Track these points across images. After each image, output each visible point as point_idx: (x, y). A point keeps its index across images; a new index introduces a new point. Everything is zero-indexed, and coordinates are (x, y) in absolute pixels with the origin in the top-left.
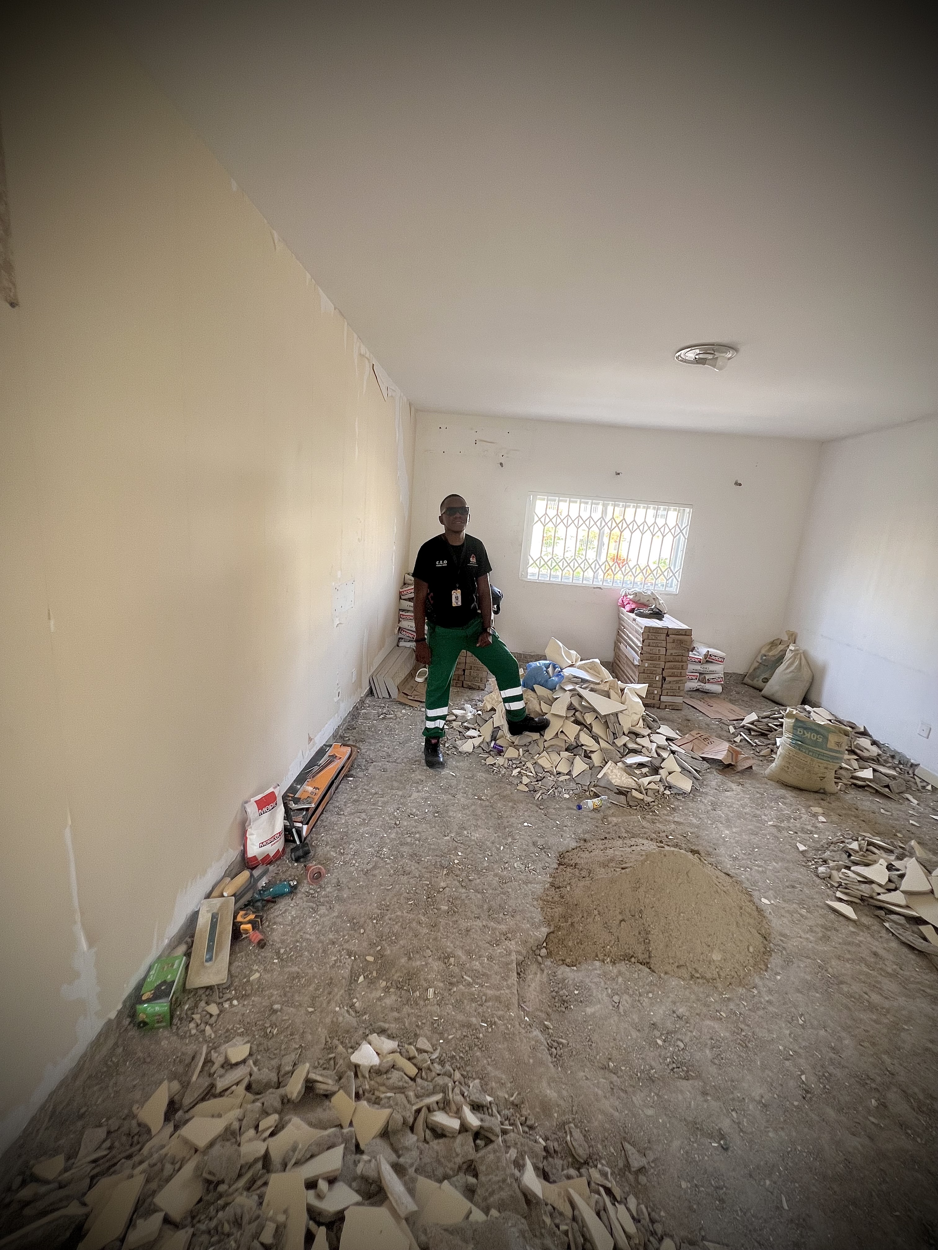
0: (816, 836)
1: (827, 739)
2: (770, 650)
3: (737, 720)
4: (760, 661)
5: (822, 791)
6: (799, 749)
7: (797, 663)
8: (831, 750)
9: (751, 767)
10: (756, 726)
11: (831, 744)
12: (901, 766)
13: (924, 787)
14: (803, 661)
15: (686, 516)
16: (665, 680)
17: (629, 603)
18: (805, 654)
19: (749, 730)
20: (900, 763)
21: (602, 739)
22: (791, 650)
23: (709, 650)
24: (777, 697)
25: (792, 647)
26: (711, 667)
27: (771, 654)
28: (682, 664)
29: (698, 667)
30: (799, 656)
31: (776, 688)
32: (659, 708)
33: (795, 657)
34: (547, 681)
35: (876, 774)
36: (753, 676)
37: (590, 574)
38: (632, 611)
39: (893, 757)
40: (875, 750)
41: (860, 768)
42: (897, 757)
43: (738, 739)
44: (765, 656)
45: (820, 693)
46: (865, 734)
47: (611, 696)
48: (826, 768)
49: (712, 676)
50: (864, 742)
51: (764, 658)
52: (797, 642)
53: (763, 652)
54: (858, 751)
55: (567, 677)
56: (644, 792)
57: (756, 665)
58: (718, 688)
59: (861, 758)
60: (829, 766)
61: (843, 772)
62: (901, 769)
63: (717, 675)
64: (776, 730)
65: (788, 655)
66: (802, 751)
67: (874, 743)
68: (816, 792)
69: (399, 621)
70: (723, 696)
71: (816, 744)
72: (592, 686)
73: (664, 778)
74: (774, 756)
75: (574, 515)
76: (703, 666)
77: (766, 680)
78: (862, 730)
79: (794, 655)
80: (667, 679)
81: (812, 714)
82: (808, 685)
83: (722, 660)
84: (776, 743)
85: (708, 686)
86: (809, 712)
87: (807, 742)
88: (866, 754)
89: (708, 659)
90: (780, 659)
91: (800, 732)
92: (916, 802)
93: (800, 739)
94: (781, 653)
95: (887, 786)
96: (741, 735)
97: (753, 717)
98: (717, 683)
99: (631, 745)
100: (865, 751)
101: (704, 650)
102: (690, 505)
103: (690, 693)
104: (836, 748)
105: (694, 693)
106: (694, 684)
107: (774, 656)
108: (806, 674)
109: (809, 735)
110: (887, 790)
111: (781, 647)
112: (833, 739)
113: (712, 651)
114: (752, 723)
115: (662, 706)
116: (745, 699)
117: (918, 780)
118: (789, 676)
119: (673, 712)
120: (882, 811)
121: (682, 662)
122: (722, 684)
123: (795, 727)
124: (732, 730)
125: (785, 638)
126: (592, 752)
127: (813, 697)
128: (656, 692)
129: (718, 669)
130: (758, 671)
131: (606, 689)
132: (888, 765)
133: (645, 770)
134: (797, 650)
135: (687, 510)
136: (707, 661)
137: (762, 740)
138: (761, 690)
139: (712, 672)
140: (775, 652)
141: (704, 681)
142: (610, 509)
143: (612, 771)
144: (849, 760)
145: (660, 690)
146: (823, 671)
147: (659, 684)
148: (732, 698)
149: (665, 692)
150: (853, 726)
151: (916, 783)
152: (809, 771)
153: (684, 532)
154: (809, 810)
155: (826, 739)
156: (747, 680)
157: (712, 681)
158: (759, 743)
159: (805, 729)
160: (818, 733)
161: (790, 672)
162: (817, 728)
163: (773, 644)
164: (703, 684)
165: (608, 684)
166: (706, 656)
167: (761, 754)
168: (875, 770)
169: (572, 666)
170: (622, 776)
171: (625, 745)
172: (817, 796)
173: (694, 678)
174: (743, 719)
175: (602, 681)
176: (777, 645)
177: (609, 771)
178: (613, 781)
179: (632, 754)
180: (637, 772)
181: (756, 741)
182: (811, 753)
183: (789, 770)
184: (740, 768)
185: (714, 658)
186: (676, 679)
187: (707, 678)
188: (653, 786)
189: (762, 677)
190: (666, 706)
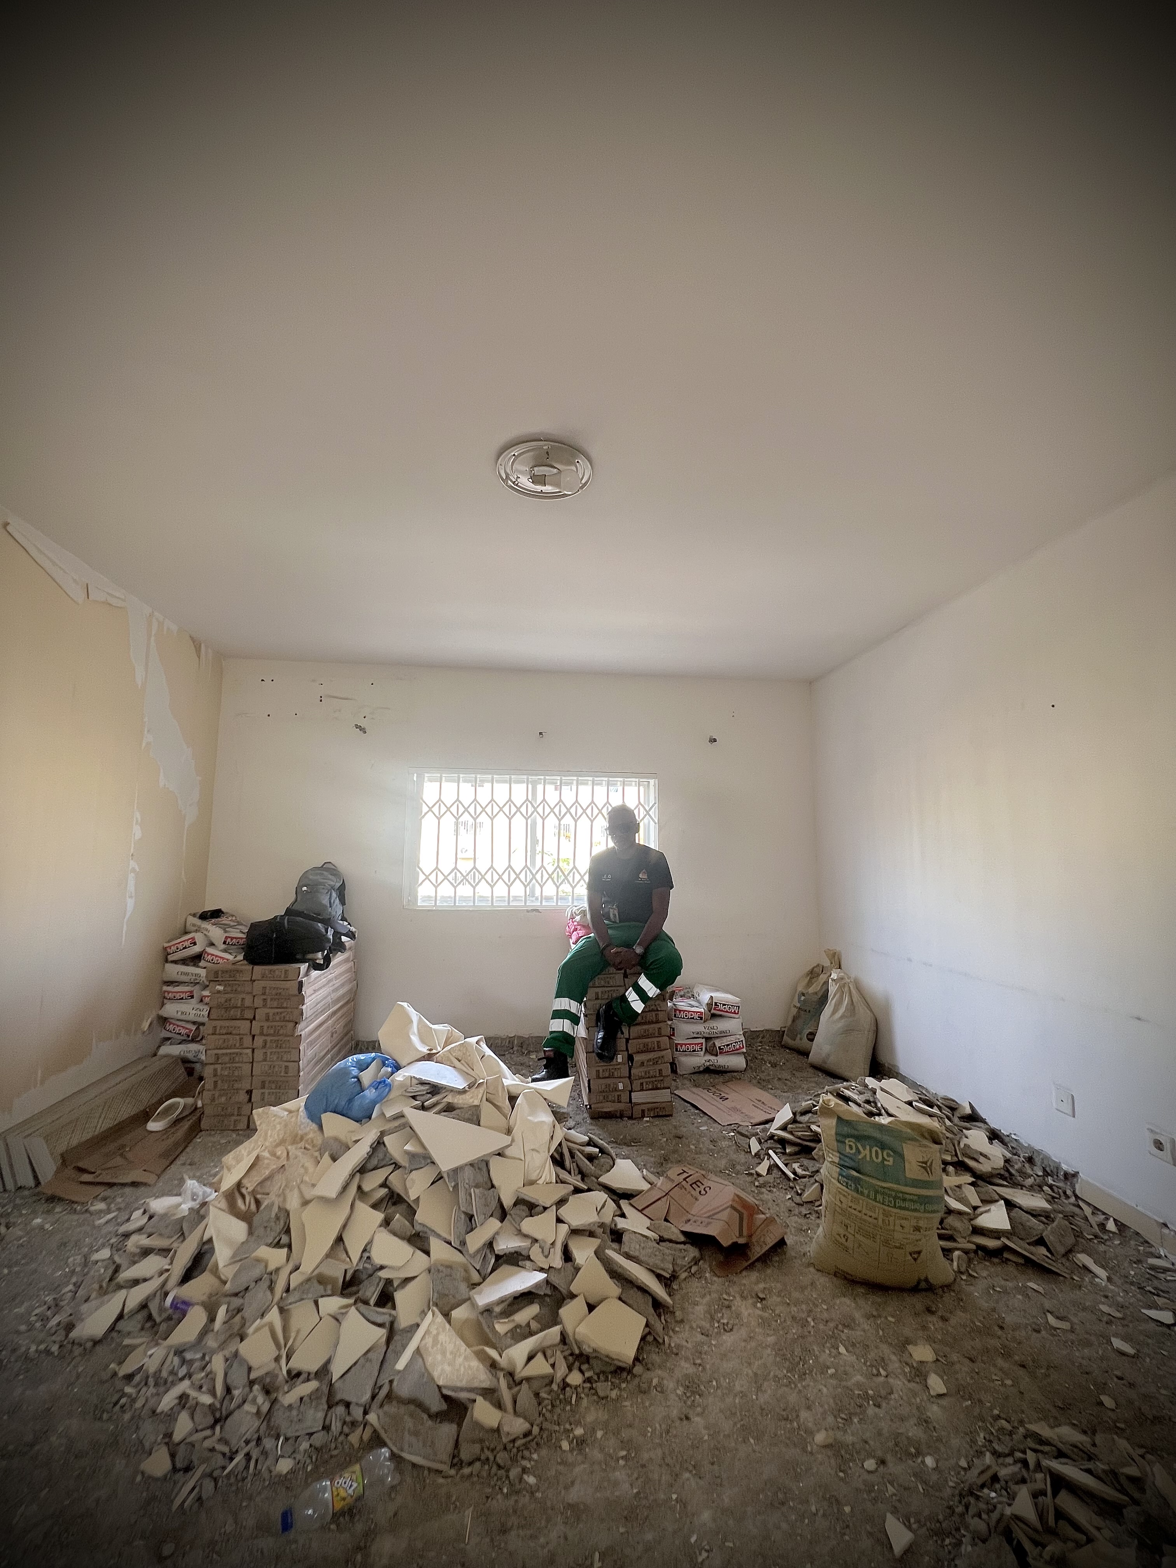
1: (902, 1156)
2: (809, 984)
3: (764, 1122)
4: (798, 1005)
5: (923, 1285)
6: (857, 1191)
7: (846, 1001)
8: (916, 1183)
9: (782, 1243)
10: (791, 1133)
11: (913, 1170)
12: (1050, 1180)
13: (1102, 1226)
14: (856, 996)
15: (653, 790)
16: (633, 1060)
17: (576, 930)
18: (857, 984)
19: (782, 1142)
20: (1046, 1173)
21: (438, 1236)
22: (833, 980)
23: (712, 994)
24: (831, 1065)
25: (834, 976)
26: (721, 1025)
27: (811, 990)
29: (700, 1028)
30: (846, 989)
31: (827, 1048)
32: (631, 1118)
33: (841, 989)
34: (352, 1100)
35: (1016, 1212)
36: (792, 1032)
39: (1030, 1160)
40: (997, 1154)
41: (982, 1201)
42: (1037, 1160)
43: (763, 1169)
44: (803, 995)
45: (892, 1049)
46: (973, 1118)
48: (917, 1229)
49: (726, 1041)
50: (976, 1138)
51: (803, 998)
52: (842, 966)
53: (800, 989)
54: (971, 1163)
55: (401, 1085)
57: (794, 1011)
58: (737, 1062)
59: (980, 1179)
60: (921, 1223)
61: (951, 1220)
62: (1051, 1187)
63: (731, 1039)
65: (833, 989)
66: (862, 1194)
67: (994, 1136)
68: (913, 1291)
69: (163, 1004)
70: (749, 1074)
71: (884, 1173)
72: (449, 1099)
73: (569, 1330)
75: (484, 799)
76: (707, 1025)
77: (811, 1037)
78: (968, 1111)
79: (840, 987)
80: (637, 1058)
81: (879, 1094)
82: (871, 1036)
83: (733, 1011)
85: (722, 1061)
86: (874, 1092)
87: (867, 1168)
88: (985, 1167)
89: (714, 1012)
90: (823, 999)
91: (851, 1145)
92: (1102, 1273)
93: (852, 1164)
94: (823, 988)
95: (1041, 1242)
96: (769, 1157)
97: (785, 1114)
98: (735, 1052)
99: (506, 1244)
100: (982, 1159)
101: (705, 997)
102: (653, 775)
103: (695, 1077)
104: (924, 1177)
105: (701, 1076)
106: (701, 1060)
107: (816, 993)
108: (864, 1017)
109: (867, 1154)
110: (1043, 1250)
111: (823, 978)
112: (913, 1155)
113: (719, 996)
114: (784, 1128)
115: (637, 1112)
116: (785, 1075)
117: (1088, 1211)
118: (840, 1025)
119: (657, 1122)
120: (1051, 1319)
121: (657, 1022)
122: (744, 1053)
123: (841, 1138)
124: (755, 1146)
125: (826, 963)
126: (403, 1284)
127: (883, 1058)
128: (621, 1086)
129: (732, 1026)
130: (799, 1022)
131: (476, 1103)
132: (1030, 1181)
133: (525, 1316)
134: (842, 979)
135: (652, 782)
136: (712, 1015)
137: (806, 1162)
138: (806, 1056)
139: (724, 1034)
140: (816, 987)
141: (714, 1052)
143: (435, 1341)
144: (959, 1187)
145: (627, 1081)
146: (887, 1008)
147: (624, 1070)
148: (762, 1076)
149: (636, 1084)
150: (953, 1105)
151: (1086, 1219)
152: (886, 1243)
153: (652, 814)
155: (899, 1156)
156: (786, 1039)
157: (726, 1049)
158: (800, 1171)
159: (859, 1138)
160: (883, 1146)
161: (842, 1017)
162: (877, 1135)
163: (813, 974)
164: (712, 1058)
165: (481, 1090)
166: (709, 1005)
167: (804, 1197)
168: (1010, 1205)
169: (429, 1057)
170: (457, 1352)
171: (490, 1245)
172: (918, 1302)
173: (697, 1048)
174: (773, 1121)
175: (474, 1084)
176: (818, 975)
177: (429, 1341)
178: (436, 1374)
179: (505, 1269)
180: (502, 1327)
181: (795, 1166)
182: (879, 1197)
183: (849, 1244)
184: (758, 1251)
185: (722, 1008)
186: (651, 1055)
187: (718, 1044)
188: (540, 1367)
189: (807, 1031)
190: (643, 1111)
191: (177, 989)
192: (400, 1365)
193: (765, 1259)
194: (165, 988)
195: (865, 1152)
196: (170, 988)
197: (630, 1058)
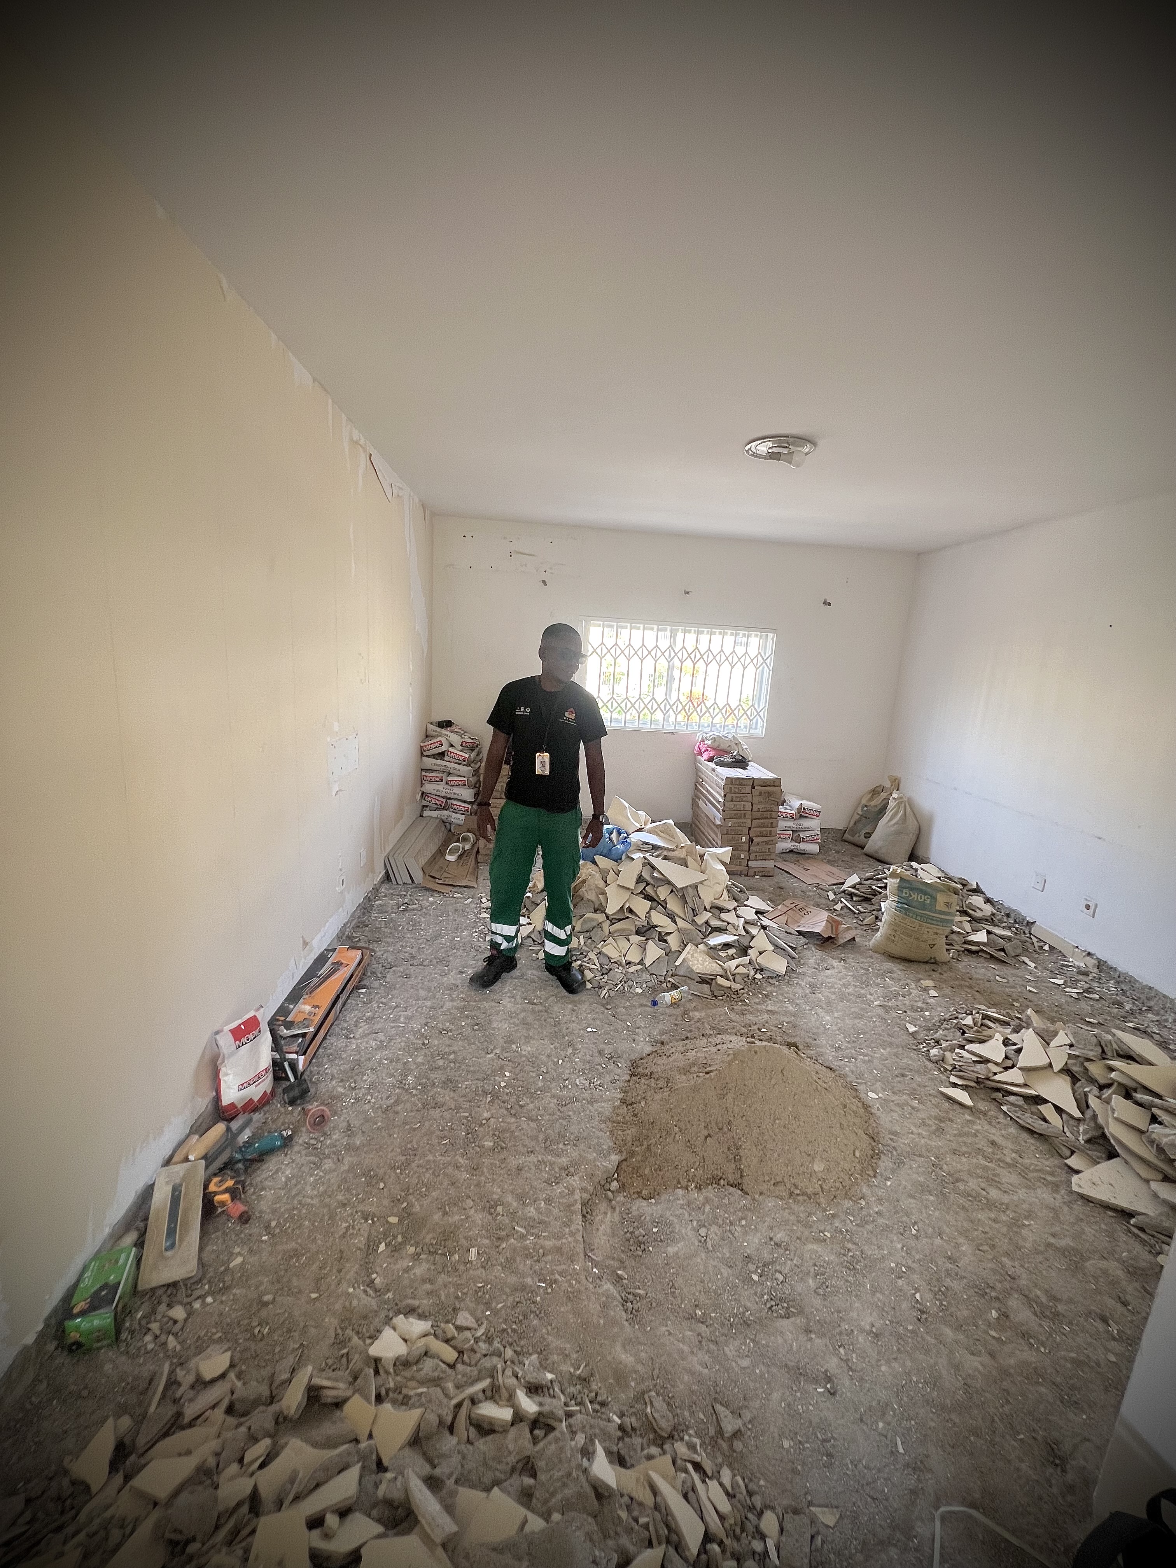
0: (927, 1013)
2: (871, 800)
3: (837, 884)
4: (860, 813)
5: (933, 961)
6: (906, 914)
7: (901, 813)
8: (941, 912)
9: (854, 939)
10: (858, 890)
11: (940, 905)
12: (1017, 926)
13: (1041, 948)
14: (909, 810)
15: (770, 641)
16: (752, 841)
17: (707, 750)
18: (910, 803)
19: (851, 895)
20: (1016, 922)
21: (680, 917)
22: (894, 798)
23: (803, 802)
24: (882, 855)
25: (895, 795)
26: (805, 823)
27: (873, 803)
28: (770, 821)
29: (791, 824)
30: (903, 805)
31: (880, 843)
32: (747, 875)
33: (899, 806)
34: (610, 850)
35: (991, 936)
36: (853, 832)
37: (659, 716)
38: (710, 759)
39: (1008, 915)
40: (988, 909)
41: (973, 931)
42: (1012, 915)
43: (838, 907)
44: (866, 806)
45: (927, 848)
46: (977, 891)
47: (689, 865)
48: (936, 934)
49: (807, 834)
50: (977, 900)
51: (865, 808)
52: (901, 788)
53: (864, 802)
54: (971, 912)
55: (635, 844)
56: (731, 978)
57: (856, 817)
58: (814, 848)
59: (974, 920)
60: (939, 931)
61: (954, 937)
62: (1016, 929)
63: (812, 833)
64: (880, 893)
65: (892, 804)
66: (908, 916)
67: (988, 901)
68: (927, 963)
69: (422, 785)
70: (820, 857)
71: (923, 906)
72: (665, 853)
73: (754, 959)
74: (879, 923)
75: (637, 644)
76: (796, 822)
77: (868, 835)
78: (975, 886)
79: (898, 804)
80: (755, 840)
81: (920, 871)
82: (914, 838)
83: (817, 814)
84: (880, 910)
85: (803, 846)
86: (916, 870)
87: (914, 904)
88: (979, 914)
89: (802, 813)
90: (883, 810)
91: (905, 893)
92: (1033, 965)
93: (905, 901)
94: (884, 802)
95: (1003, 950)
96: (842, 902)
97: (854, 879)
98: (812, 841)
99: (715, 923)
100: (978, 910)
101: (796, 804)
102: (773, 630)
103: (783, 855)
104: (946, 910)
105: (787, 855)
106: (788, 845)
107: (875, 807)
108: (912, 824)
109: (915, 896)
110: (1003, 954)
111: (884, 795)
112: (941, 899)
113: (806, 803)
114: (854, 887)
115: (751, 873)
116: (846, 858)
117: (1035, 940)
118: (893, 829)
119: (764, 879)
120: (997, 977)
121: (771, 818)
122: (819, 843)
123: (900, 888)
124: (832, 896)
125: (887, 784)
126: (668, 934)
127: (920, 853)
128: (742, 856)
129: (813, 825)
130: (860, 825)
131: (682, 856)
132: (1004, 925)
133: (731, 951)
134: (901, 798)
135: (771, 635)
136: (801, 816)
137: (866, 905)
138: (863, 848)
139: (808, 829)
140: (877, 801)
141: (798, 840)
142: (680, 636)
143: (692, 956)
144: (961, 922)
145: (746, 854)
146: (930, 820)
147: (746, 847)
148: (830, 858)
149: (752, 856)
150: (964, 882)
151: (1033, 943)
152: (917, 939)
153: (768, 661)
154: (919, 984)
155: (934, 899)
156: (847, 836)
157: (807, 839)
158: (862, 910)
159: (911, 889)
160: (925, 893)
161: (896, 823)
162: (924, 888)
163: (875, 792)
164: (797, 844)
165: (684, 850)
166: (799, 810)
167: (865, 922)
168: (989, 932)
169: (640, 830)
170: (704, 961)
171: (707, 923)
172: (927, 967)
173: (786, 836)
174: (843, 883)
175: (677, 847)
176: (879, 793)
177: (689, 956)
178: (694, 968)
179: (715, 933)
180: (723, 954)
181: (859, 907)
182: (918, 918)
183: (896, 939)
184: (841, 941)
185: (808, 812)
186: (765, 839)
187: (802, 836)
188: (741, 970)
189: (864, 832)
190: (755, 872)
191: (431, 775)
192: (677, 963)
193: (844, 945)
194: (423, 773)
195: (914, 896)
196: (427, 774)
197: (751, 840)
